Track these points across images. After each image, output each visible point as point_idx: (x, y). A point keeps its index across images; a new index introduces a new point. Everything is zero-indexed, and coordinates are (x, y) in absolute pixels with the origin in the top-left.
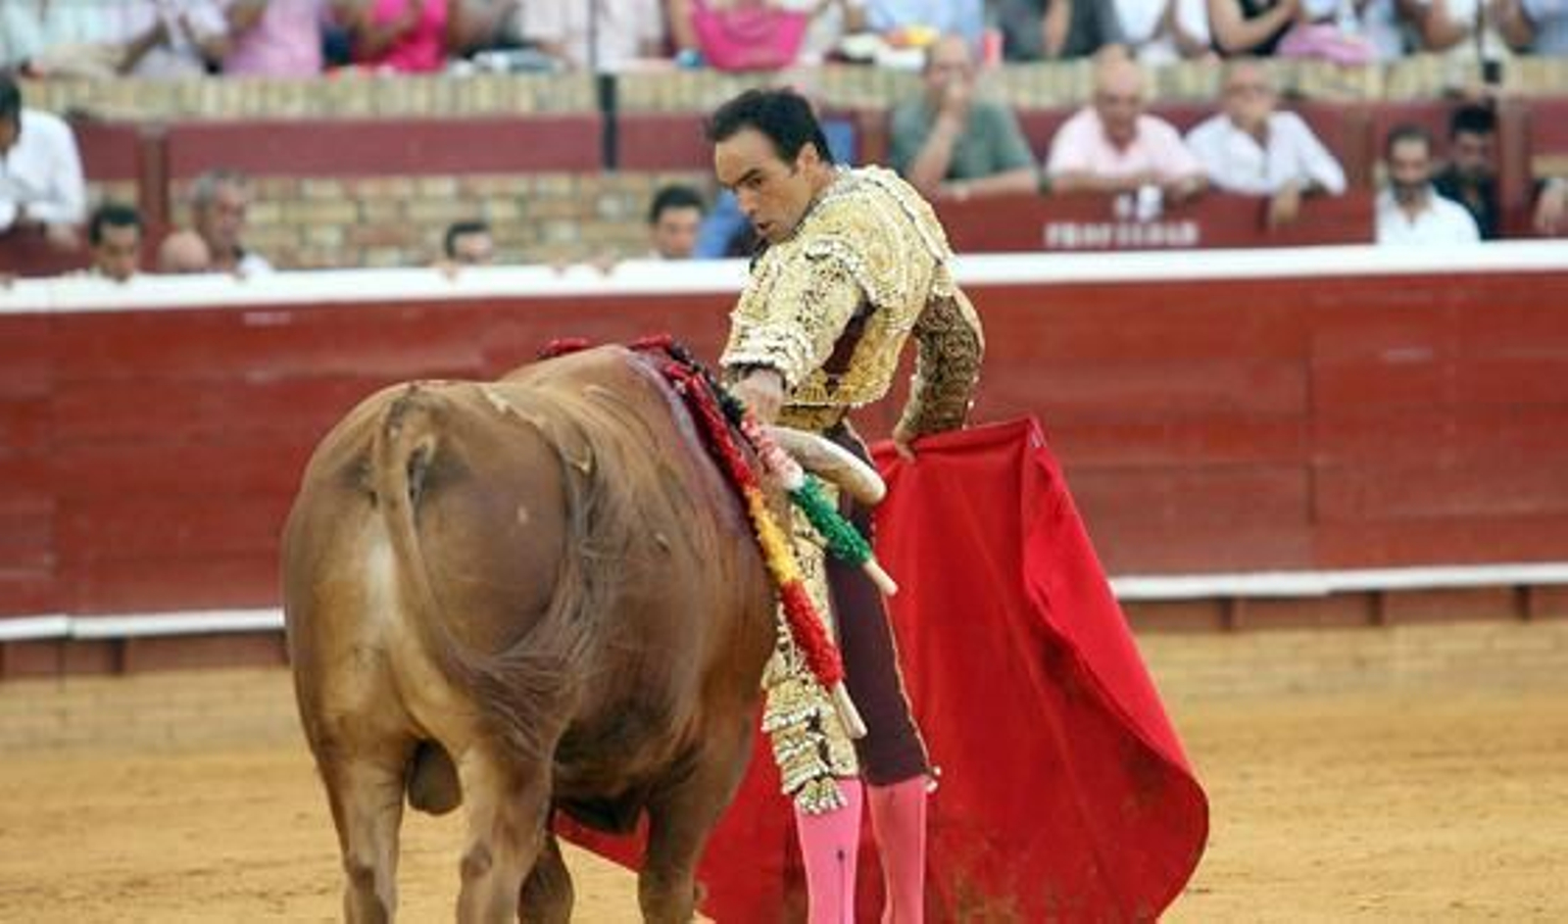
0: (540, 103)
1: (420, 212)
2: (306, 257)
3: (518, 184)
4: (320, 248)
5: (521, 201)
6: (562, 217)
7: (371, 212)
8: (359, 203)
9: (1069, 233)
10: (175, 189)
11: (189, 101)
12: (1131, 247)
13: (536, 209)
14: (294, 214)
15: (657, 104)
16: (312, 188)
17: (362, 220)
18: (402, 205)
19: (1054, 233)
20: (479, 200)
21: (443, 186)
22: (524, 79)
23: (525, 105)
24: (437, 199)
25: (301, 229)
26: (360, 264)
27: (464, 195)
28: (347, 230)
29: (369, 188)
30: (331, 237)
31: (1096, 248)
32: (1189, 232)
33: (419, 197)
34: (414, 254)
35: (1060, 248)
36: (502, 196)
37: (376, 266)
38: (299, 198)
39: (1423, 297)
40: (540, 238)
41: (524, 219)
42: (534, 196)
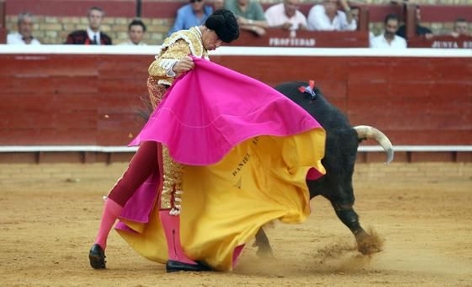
1: (80, 27)
2: (46, 40)
3: (111, 20)
4: (50, 37)
5: (111, 25)
6: (124, 31)
7: (66, 27)
8: (63, 24)
9: (276, 41)
10: (7, 18)
12: (295, 46)
13: (116, 28)
14: (43, 27)
16: (48, 19)
17: (63, 29)
18: (75, 25)
19: (271, 41)
25: (45, 31)
28: (58, 32)
29: (65, 20)
30: (54, 34)
31: (284, 46)
32: (312, 42)
35: (273, 46)
38: (45, 22)
39: (383, 64)
40: (117, 37)
41: (112, 31)
42: (115, 24)
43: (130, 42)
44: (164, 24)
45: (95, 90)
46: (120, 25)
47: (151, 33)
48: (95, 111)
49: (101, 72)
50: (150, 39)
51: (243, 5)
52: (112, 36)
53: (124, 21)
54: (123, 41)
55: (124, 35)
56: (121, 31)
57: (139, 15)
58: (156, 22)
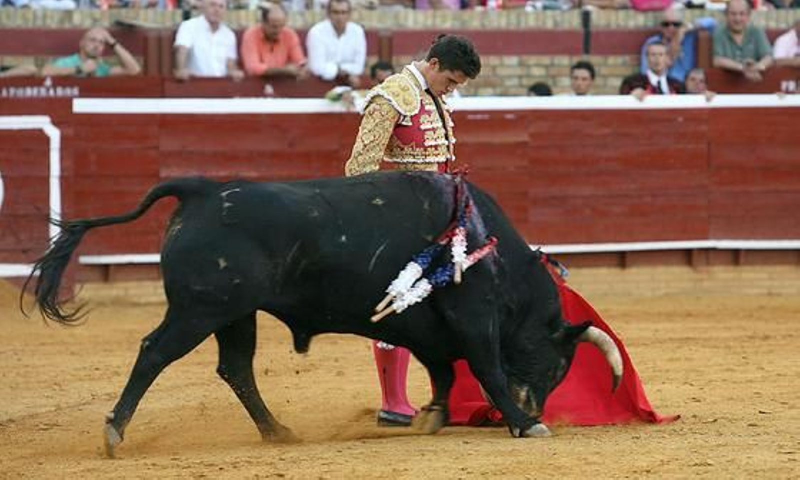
0: (556, 24)
1: (502, 72)
3: (546, 60)
5: (547, 67)
6: (566, 76)
9: (791, 85)
11: (402, 22)
13: (553, 71)
15: (609, 25)
18: (494, 68)
19: (785, 85)
20: (529, 67)
21: (513, 60)
22: (549, 13)
23: (550, 25)
24: (509, 67)
26: (475, 95)
27: (521, 65)
33: (502, 65)
34: (499, 91)
35: (788, 92)
36: (538, 65)
37: (482, 96)
40: (555, 84)
41: (548, 76)
42: (553, 65)
43: (573, 93)
44: (624, 64)
45: (525, 163)
46: (560, 66)
47: (605, 77)
48: (525, 194)
49: (532, 136)
50: (605, 86)
51: (737, 32)
52: (550, 83)
53: (565, 61)
54: (563, 91)
55: (566, 82)
56: (561, 75)
57: (587, 51)
58: (612, 60)
